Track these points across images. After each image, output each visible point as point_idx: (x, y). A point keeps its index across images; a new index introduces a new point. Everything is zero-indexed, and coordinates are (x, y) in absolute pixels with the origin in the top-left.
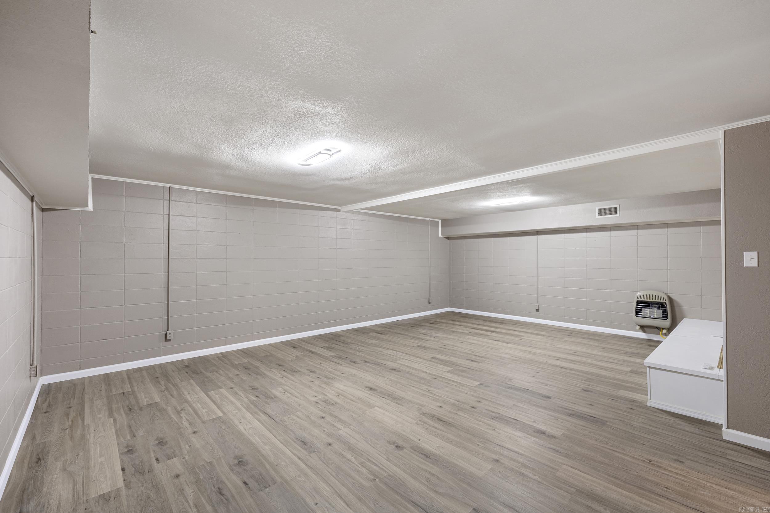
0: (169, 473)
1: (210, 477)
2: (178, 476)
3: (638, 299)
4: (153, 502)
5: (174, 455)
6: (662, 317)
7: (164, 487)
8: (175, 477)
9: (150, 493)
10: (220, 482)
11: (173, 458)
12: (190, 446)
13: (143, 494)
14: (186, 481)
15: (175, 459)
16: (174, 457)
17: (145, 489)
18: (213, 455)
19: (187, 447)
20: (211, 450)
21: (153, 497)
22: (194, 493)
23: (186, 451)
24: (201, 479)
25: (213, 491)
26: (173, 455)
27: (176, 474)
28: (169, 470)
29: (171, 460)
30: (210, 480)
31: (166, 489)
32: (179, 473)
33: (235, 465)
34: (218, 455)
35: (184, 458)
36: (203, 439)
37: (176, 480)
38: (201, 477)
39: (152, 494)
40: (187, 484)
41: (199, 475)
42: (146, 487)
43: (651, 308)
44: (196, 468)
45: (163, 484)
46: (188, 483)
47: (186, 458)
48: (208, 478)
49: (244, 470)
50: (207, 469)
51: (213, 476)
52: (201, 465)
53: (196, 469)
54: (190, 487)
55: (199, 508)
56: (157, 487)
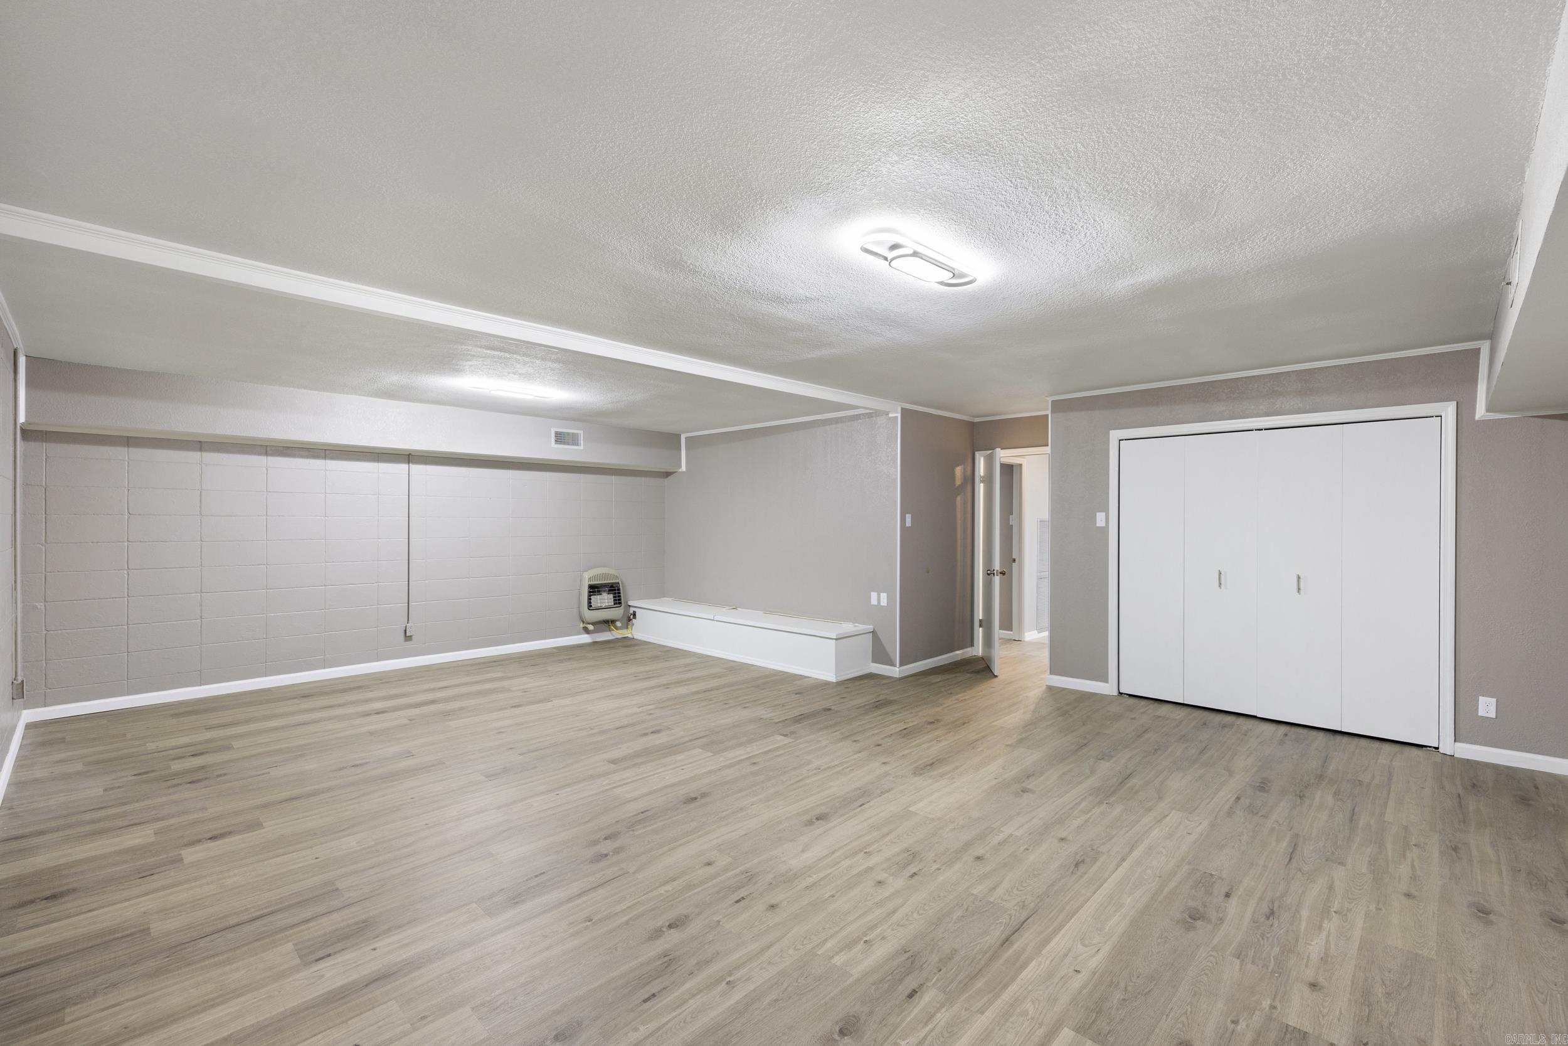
0: (1324, 1004)
1: (1263, 939)
2: (1314, 986)
3: (590, 583)
4: (1383, 982)
5: (1285, 1033)
6: (613, 604)
7: (1352, 988)
8: (1320, 989)
9: (1383, 1000)
10: (1257, 923)
11: (1294, 1028)
12: (1235, 1022)
13: (1398, 1009)
14: (1307, 966)
15: (1292, 1021)
16: (1290, 1029)
17: (1390, 1016)
18: (1216, 963)
19: (1242, 1026)
20: (1207, 975)
21: (1380, 990)
22: (1308, 942)
23: (1255, 1018)
24: (1280, 949)
25: (1279, 921)
26: (1288, 1036)
27: (1313, 991)
28: (1321, 1012)
29: (1301, 1028)
30: (1268, 935)
31: (1350, 983)
32: (1306, 990)
33: (1209, 921)
34: (1211, 956)
35: (1273, 1007)
36: (1191, 1012)
37: (1322, 980)
38: (1277, 950)
39: (1380, 995)
40: (1308, 960)
41: (1278, 955)
42: (1385, 1017)
43: (601, 594)
44: (1270, 971)
45: (1350, 994)
46: (1305, 961)
47: (1269, 1003)
48: (1268, 940)
49: (1205, 906)
50: (1254, 952)
51: (1258, 936)
52: (1258, 966)
53: (1270, 968)
54: (1307, 954)
55: (1318, 923)
56: (1365, 1000)
